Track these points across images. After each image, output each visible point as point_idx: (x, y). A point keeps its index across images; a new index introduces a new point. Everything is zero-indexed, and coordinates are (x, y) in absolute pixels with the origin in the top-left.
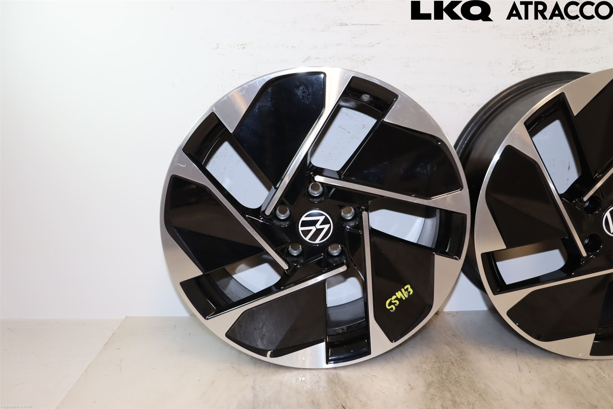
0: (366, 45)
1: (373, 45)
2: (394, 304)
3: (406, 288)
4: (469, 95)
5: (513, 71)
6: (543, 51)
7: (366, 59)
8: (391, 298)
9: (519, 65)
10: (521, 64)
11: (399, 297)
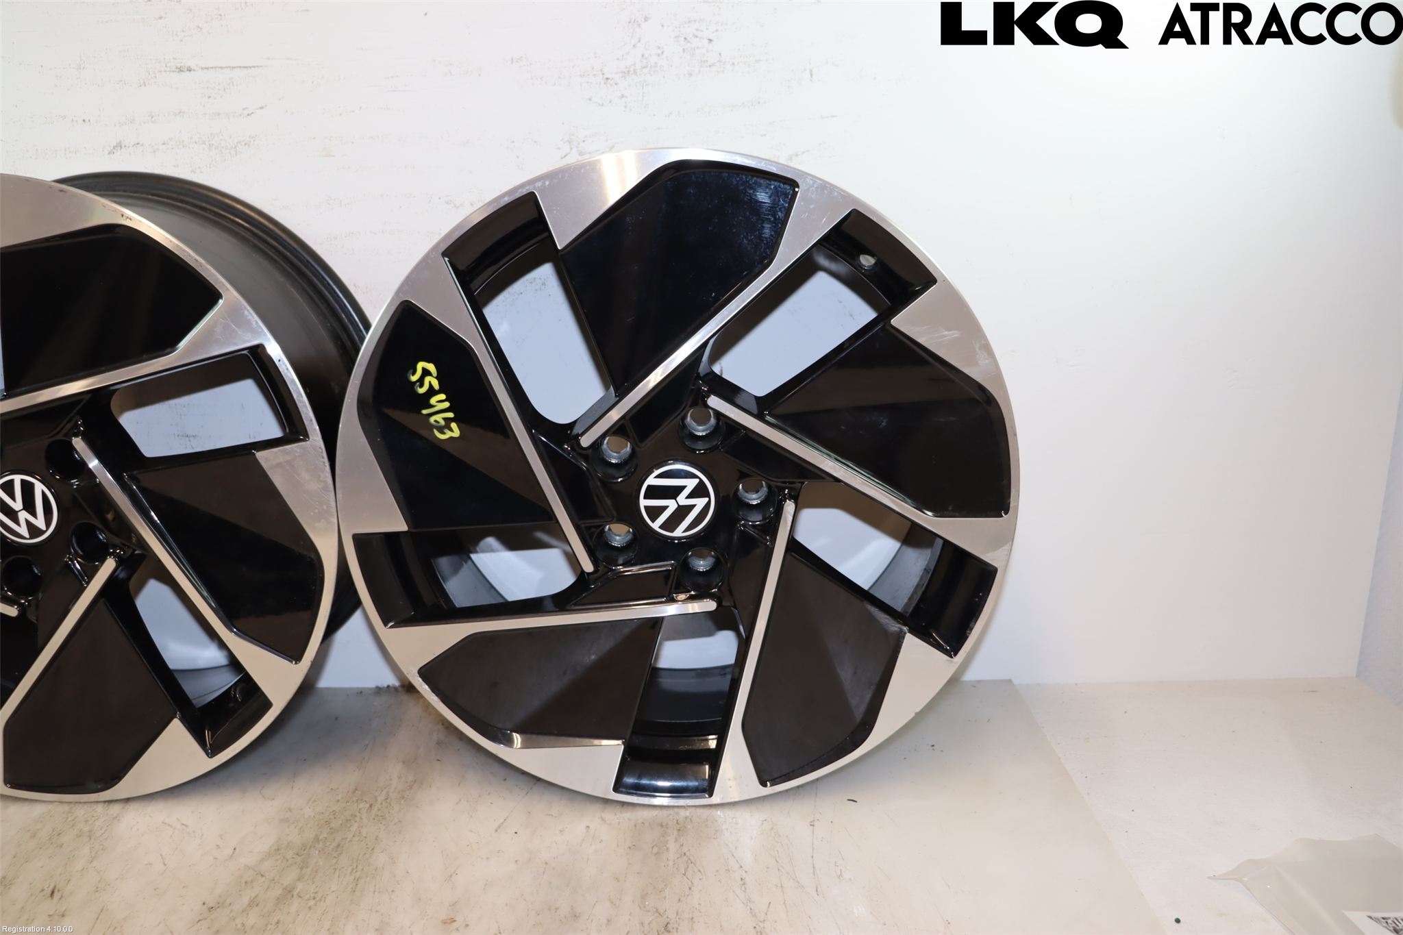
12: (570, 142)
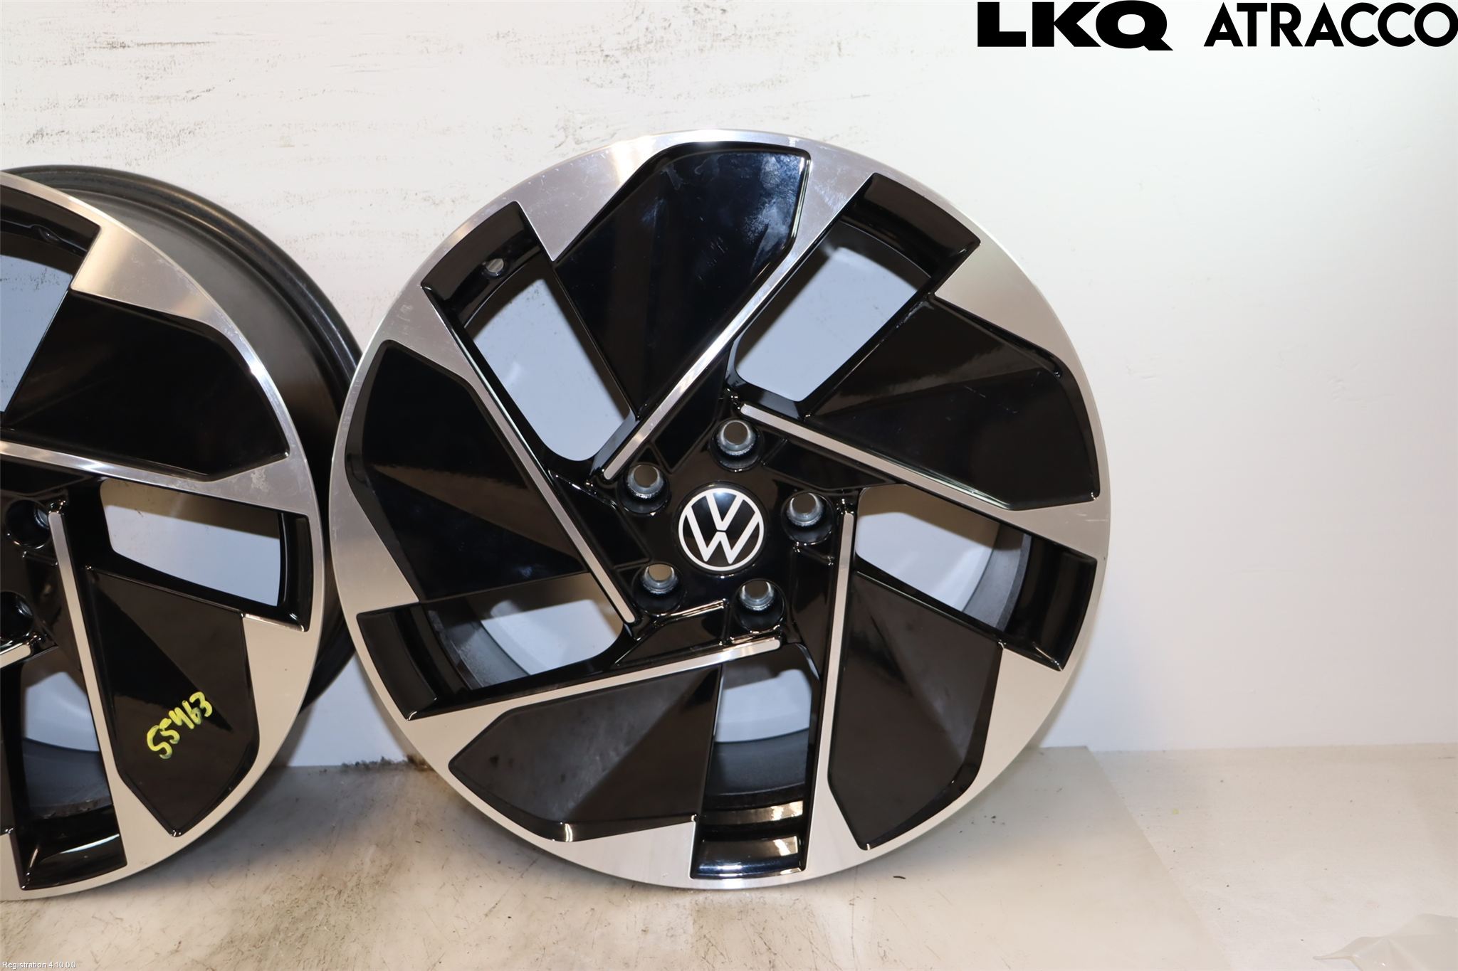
0: (178, 96)
1: (195, 96)
2: (167, 739)
3: (193, 699)
4: (452, 212)
5: (560, 145)
6: (634, 91)
7: (183, 130)
8: (158, 724)
9: (576, 131)
10: (581, 128)
11: (179, 723)
12: (565, 129)
